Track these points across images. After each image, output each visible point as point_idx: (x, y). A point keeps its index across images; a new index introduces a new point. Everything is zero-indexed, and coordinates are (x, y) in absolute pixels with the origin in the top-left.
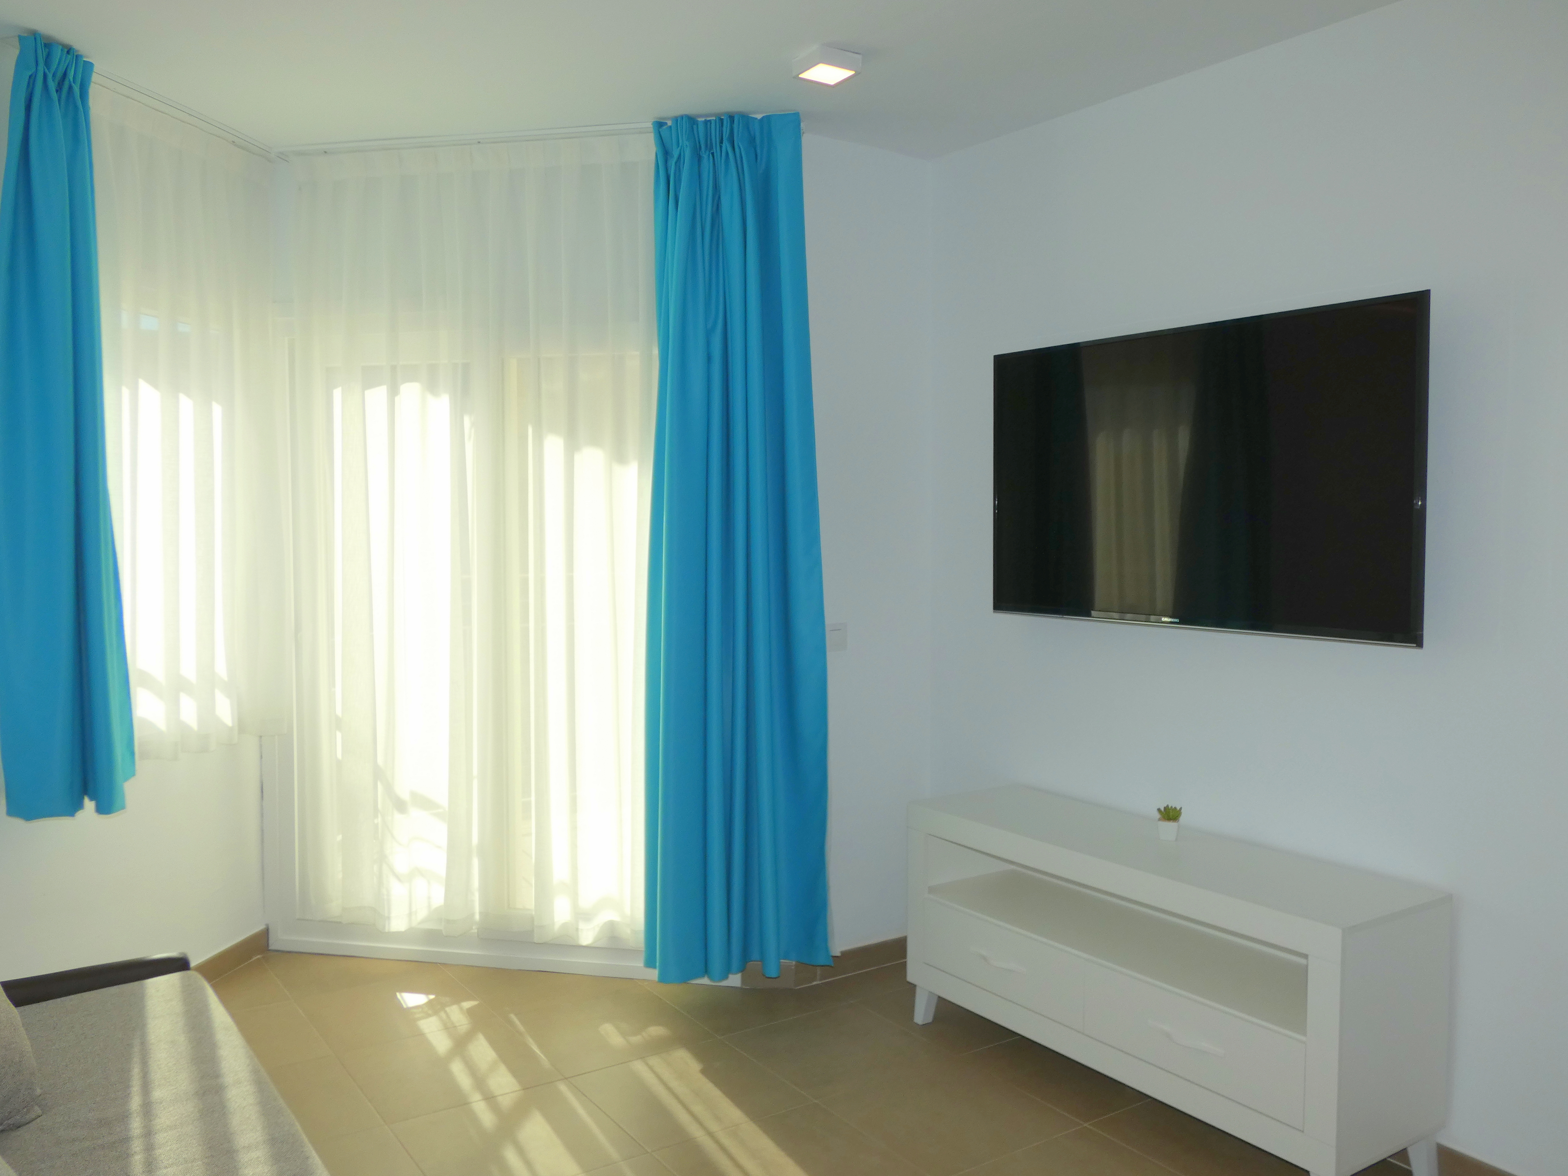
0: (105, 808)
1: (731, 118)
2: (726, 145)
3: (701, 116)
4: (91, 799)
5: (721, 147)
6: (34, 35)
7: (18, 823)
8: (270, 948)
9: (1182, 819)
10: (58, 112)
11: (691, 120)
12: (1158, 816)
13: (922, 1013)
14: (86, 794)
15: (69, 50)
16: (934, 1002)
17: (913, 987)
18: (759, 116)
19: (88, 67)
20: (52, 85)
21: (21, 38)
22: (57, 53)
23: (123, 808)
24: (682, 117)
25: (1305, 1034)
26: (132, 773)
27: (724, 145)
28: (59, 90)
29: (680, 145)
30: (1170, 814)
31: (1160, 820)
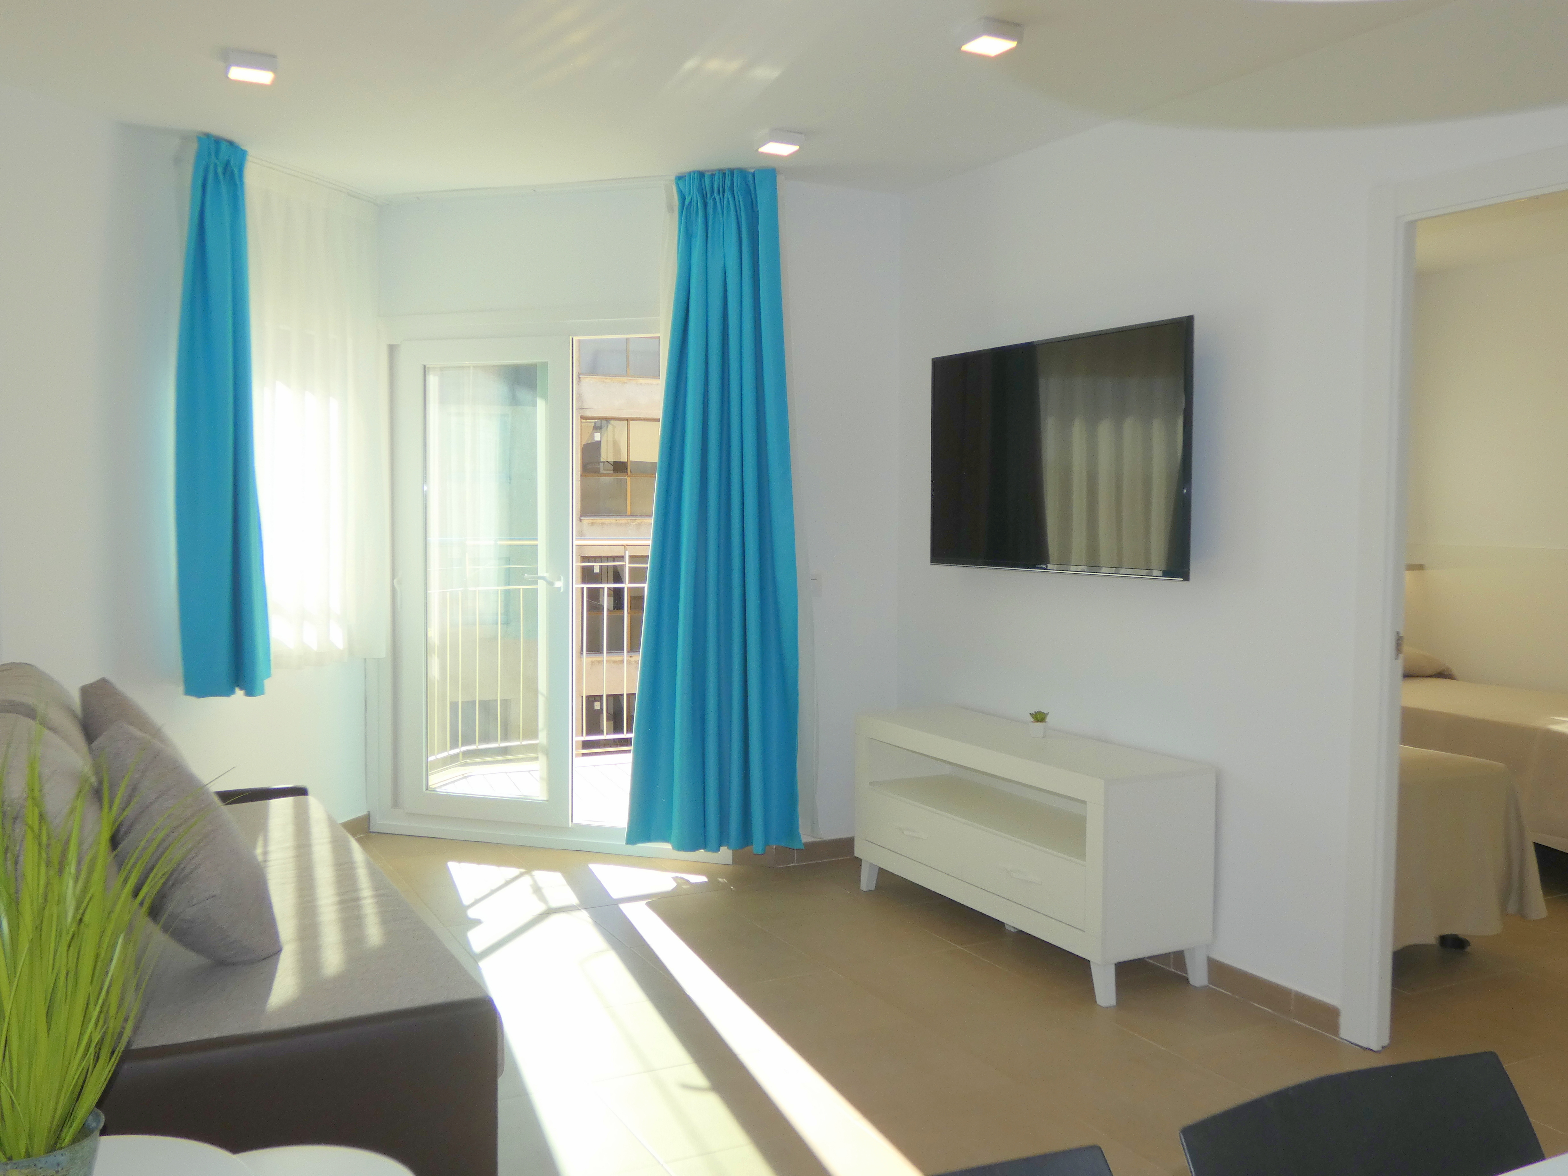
0: (250, 693)
1: (732, 172)
2: (728, 194)
3: (707, 171)
4: (241, 689)
5: (724, 195)
6: (208, 135)
7: (192, 699)
8: (371, 830)
9: (1048, 719)
10: (224, 188)
11: (701, 174)
12: (1031, 719)
13: (867, 881)
14: (237, 686)
15: (231, 143)
16: (875, 873)
17: (859, 861)
18: (752, 171)
19: (244, 153)
20: (220, 170)
21: (199, 138)
22: (224, 146)
23: (262, 693)
24: (694, 172)
25: (1085, 861)
26: (269, 675)
27: (726, 195)
28: (224, 173)
29: (691, 194)
30: (1039, 717)
31: (1032, 722)
